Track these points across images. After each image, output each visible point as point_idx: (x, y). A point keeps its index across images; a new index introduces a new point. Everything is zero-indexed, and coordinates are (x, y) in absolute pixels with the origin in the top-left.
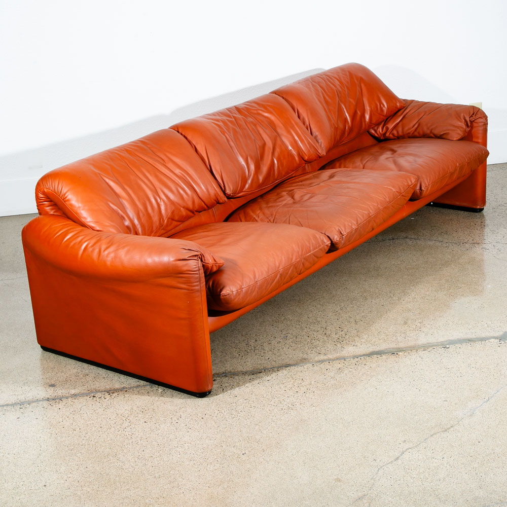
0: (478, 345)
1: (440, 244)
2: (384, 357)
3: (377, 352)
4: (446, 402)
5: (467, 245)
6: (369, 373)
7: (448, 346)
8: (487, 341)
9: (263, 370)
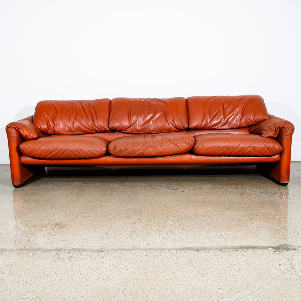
0: (259, 252)
1: (254, 193)
2: (190, 251)
3: (187, 248)
5: (270, 194)
6: (174, 261)
7: (237, 250)
8: (266, 249)
9: (105, 251)
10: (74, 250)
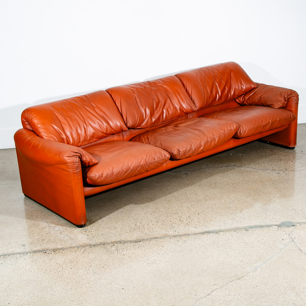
0: (265, 229)
1: (253, 170)
2: (211, 234)
3: (208, 231)
4: (242, 262)
5: (268, 171)
6: (201, 244)
7: (248, 229)
8: (271, 227)
9: (142, 240)
10: (116, 242)
